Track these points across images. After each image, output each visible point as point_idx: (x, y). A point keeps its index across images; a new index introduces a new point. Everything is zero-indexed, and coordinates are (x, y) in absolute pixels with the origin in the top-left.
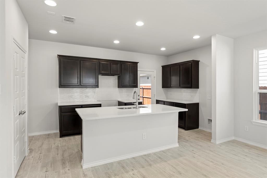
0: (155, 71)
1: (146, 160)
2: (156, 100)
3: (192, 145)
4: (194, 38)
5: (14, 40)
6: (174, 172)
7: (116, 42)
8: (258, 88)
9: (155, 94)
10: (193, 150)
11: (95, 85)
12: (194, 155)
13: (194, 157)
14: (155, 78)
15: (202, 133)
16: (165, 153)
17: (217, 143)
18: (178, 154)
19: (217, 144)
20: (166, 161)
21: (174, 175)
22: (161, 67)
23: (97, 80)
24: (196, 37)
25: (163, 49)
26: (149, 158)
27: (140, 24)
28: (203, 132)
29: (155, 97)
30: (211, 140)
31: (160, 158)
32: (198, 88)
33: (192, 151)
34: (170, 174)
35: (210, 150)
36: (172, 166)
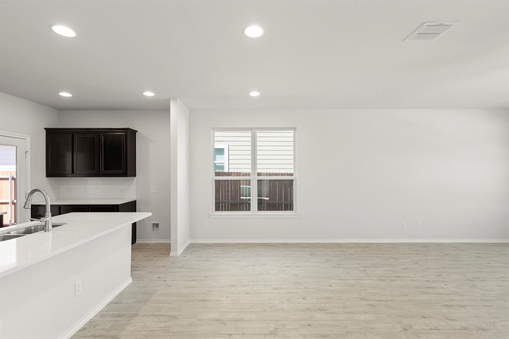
0: (29, 139)
1: (97, 336)
3: (149, 271)
4: (144, 94)
6: (166, 322)
8: (214, 174)
10: (159, 277)
12: (166, 282)
13: (169, 286)
14: (29, 155)
15: (147, 248)
16: (121, 303)
17: (178, 254)
18: (144, 293)
19: (178, 256)
20: (135, 315)
21: (169, 326)
22: (45, 130)
24: (149, 94)
25: (65, 95)
26: (98, 327)
28: (147, 246)
30: (169, 254)
31: (119, 316)
32: (135, 176)
33: (158, 279)
34: (162, 327)
35: (179, 267)
36: (153, 315)
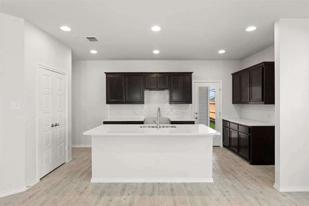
0: (221, 82)
2: (223, 120)
4: (247, 30)
5: (39, 66)
7: (156, 52)
9: (221, 111)
10: (227, 192)
11: (140, 101)
12: (223, 197)
14: (221, 90)
17: (280, 189)
18: (201, 191)
19: (280, 191)
22: (232, 76)
23: (142, 96)
24: (251, 29)
25: (222, 52)
27: (156, 29)
29: (222, 115)
30: (274, 184)
31: (172, 190)
